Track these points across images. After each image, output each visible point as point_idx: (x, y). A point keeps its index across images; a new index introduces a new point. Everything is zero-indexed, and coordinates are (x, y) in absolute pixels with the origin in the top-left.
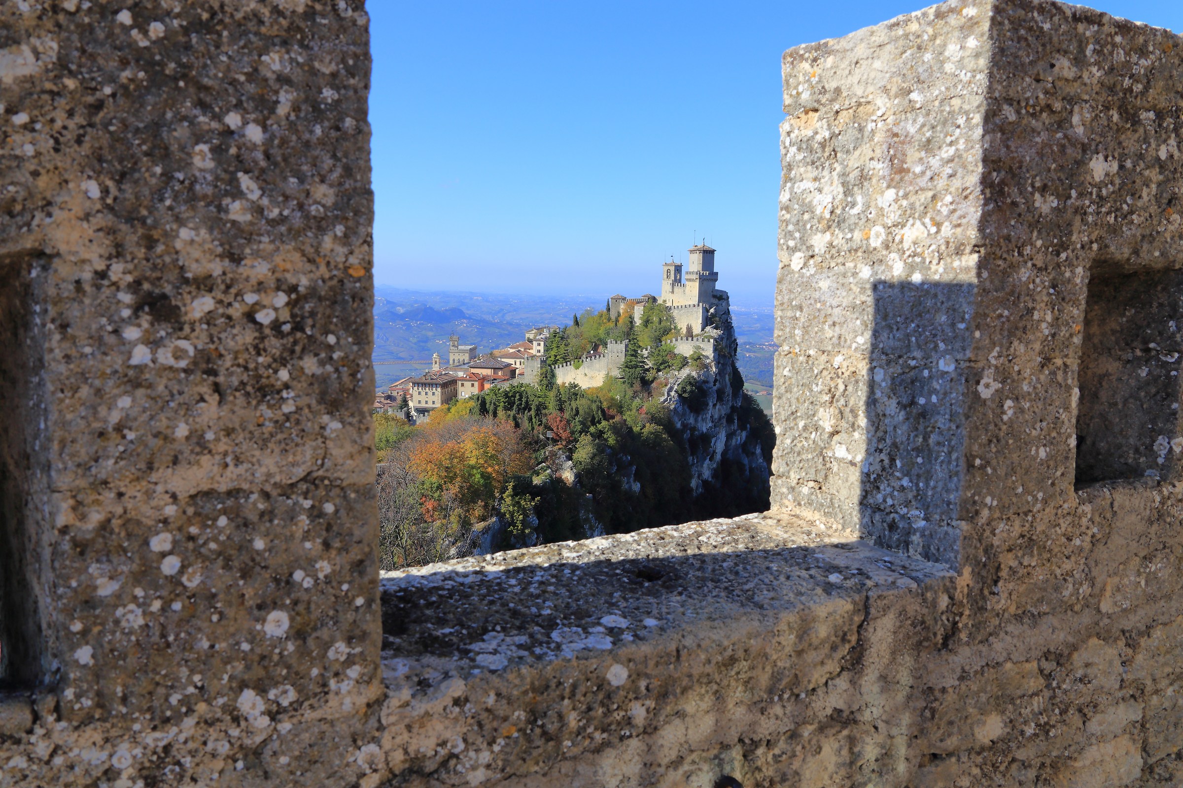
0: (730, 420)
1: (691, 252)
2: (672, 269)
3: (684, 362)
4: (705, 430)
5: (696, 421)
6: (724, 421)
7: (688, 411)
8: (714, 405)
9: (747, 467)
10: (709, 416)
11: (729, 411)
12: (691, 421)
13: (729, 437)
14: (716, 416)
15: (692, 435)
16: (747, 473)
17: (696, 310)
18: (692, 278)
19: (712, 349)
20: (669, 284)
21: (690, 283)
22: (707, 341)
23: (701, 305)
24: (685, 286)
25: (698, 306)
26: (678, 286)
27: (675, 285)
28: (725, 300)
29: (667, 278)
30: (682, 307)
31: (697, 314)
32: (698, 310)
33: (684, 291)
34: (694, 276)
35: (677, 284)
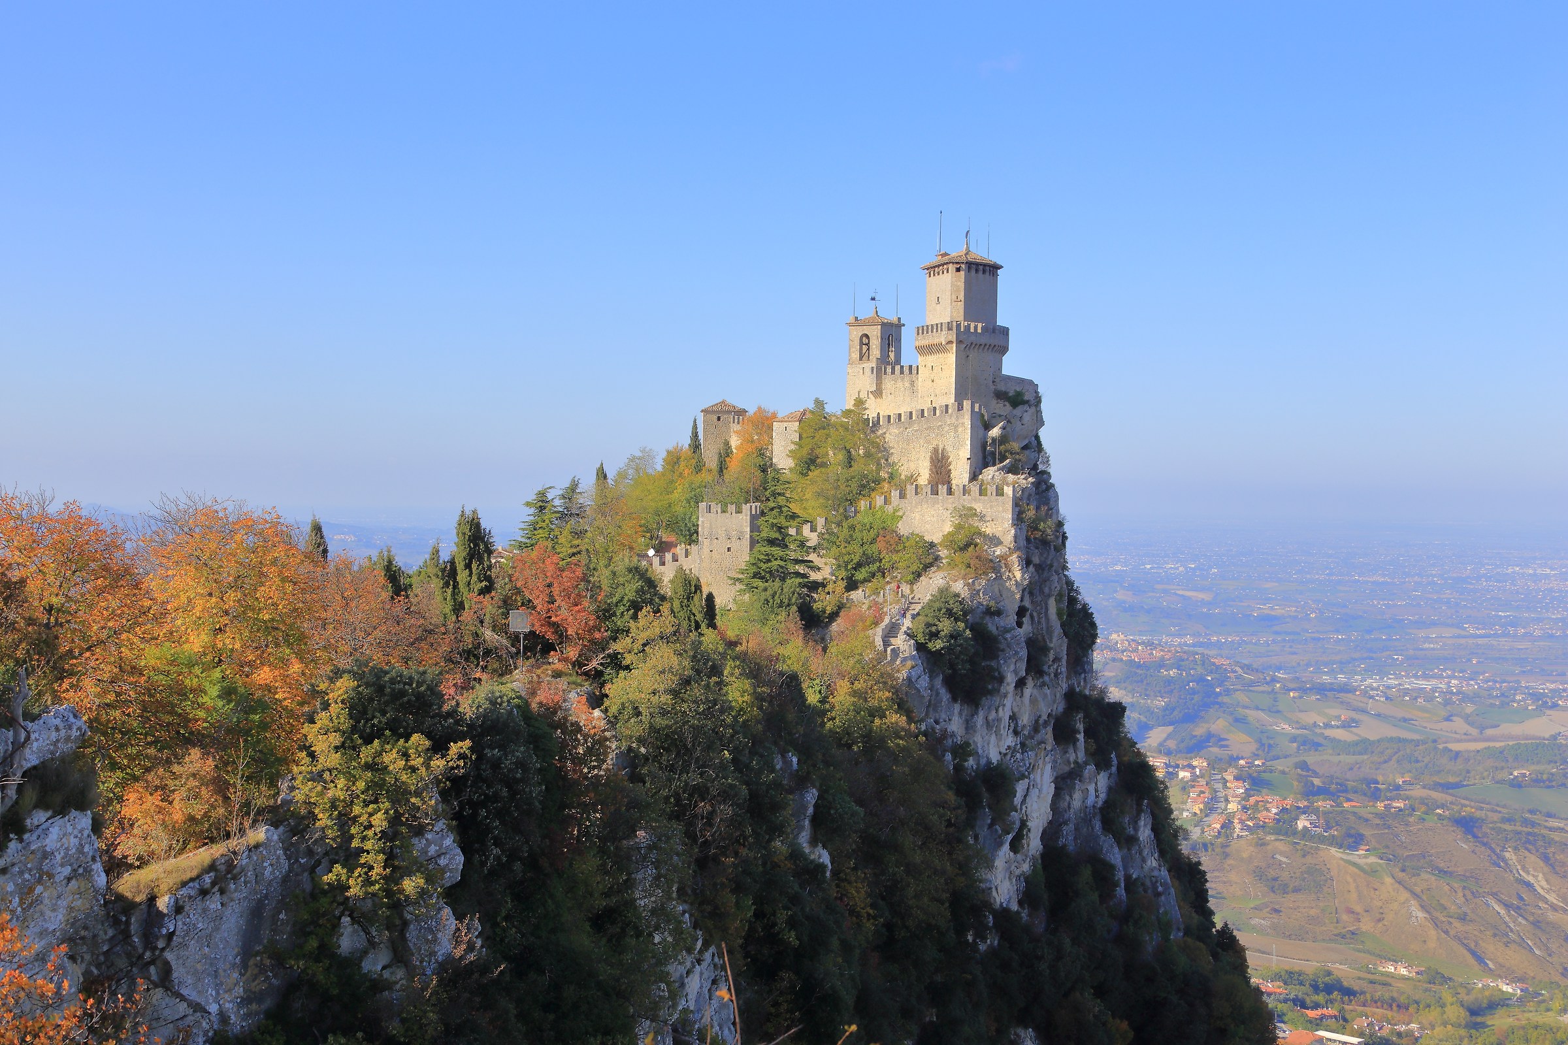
0: (1063, 734)
1: (932, 269)
2: (875, 333)
3: (927, 557)
4: (995, 758)
5: (969, 726)
6: (1048, 734)
7: (945, 695)
8: (1020, 684)
9: (1120, 875)
10: (1005, 714)
11: (1060, 707)
12: (956, 726)
13: (1064, 782)
14: (1025, 719)
15: (958, 768)
16: (1121, 891)
17: (953, 420)
18: (936, 341)
19: (1010, 516)
20: (868, 371)
21: (931, 359)
22: (994, 494)
23: (967, 404)
24: (914, 372)
25: (960, 408)
26: (893, 372)
27: (885, 373)
28: (1030, 406)
29: (861, 359)
30: (911, 417)
31: (956, 431)
32: (961, 421)
33: (912, 383)
34: (942, 337)
35: (889, 370)
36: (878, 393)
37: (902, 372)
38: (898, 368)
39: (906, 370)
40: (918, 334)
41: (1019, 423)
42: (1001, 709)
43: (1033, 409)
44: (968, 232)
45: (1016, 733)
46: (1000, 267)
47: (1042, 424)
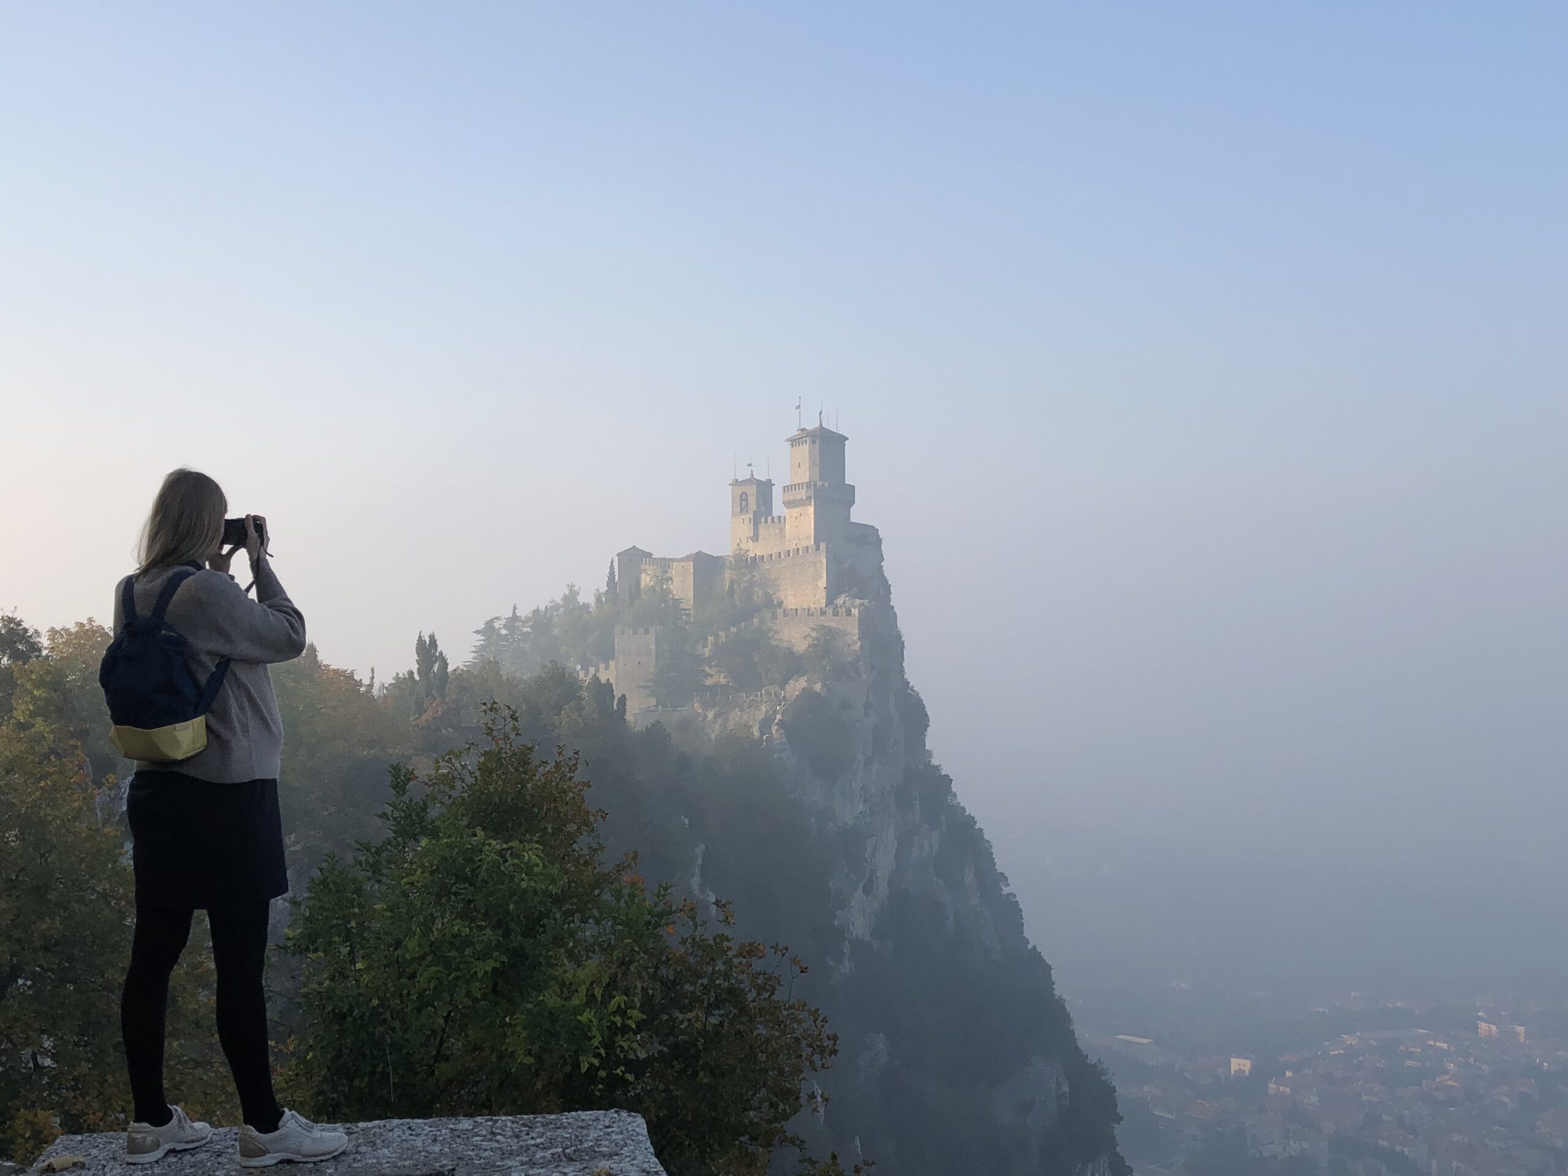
0: (903, 801)
1: (792, 442)
2: (752, 491)
3: (794, 664)
4: (850, 821)
5: (829, 795)
6: (891, 801)
8: (868, 762)
9: (950, 911)
10: (856, 786)
11: (899, 780)
12: (819, 795)
13: (905, 839)
14: (873, 790)
15: (821, 828)
16: (950, 923)
17: (812, 558)
18: (798, 497)
19: (857, 631)
20: (747, 521)
21: (795, 511)
22: (844, 614)
23: (823, 545)
24: (782, 521)
25: (818, 548)
28: (873, 546)
29: (741, 512)
30: (780, 556)
31: (815, 567)
32: (818, 559)
33: (781, 530)
34: (802, 494)
35: (763, 520)
36: (755, 538)
37: (773, 521)
38: (769, 518)
39: (776, 520)
40: (784, 491)
41: (865, 558)
42: (853, 783)
43: (875, 548)
45: (865, 801)
46: (847, 439)
47: (883, 558)
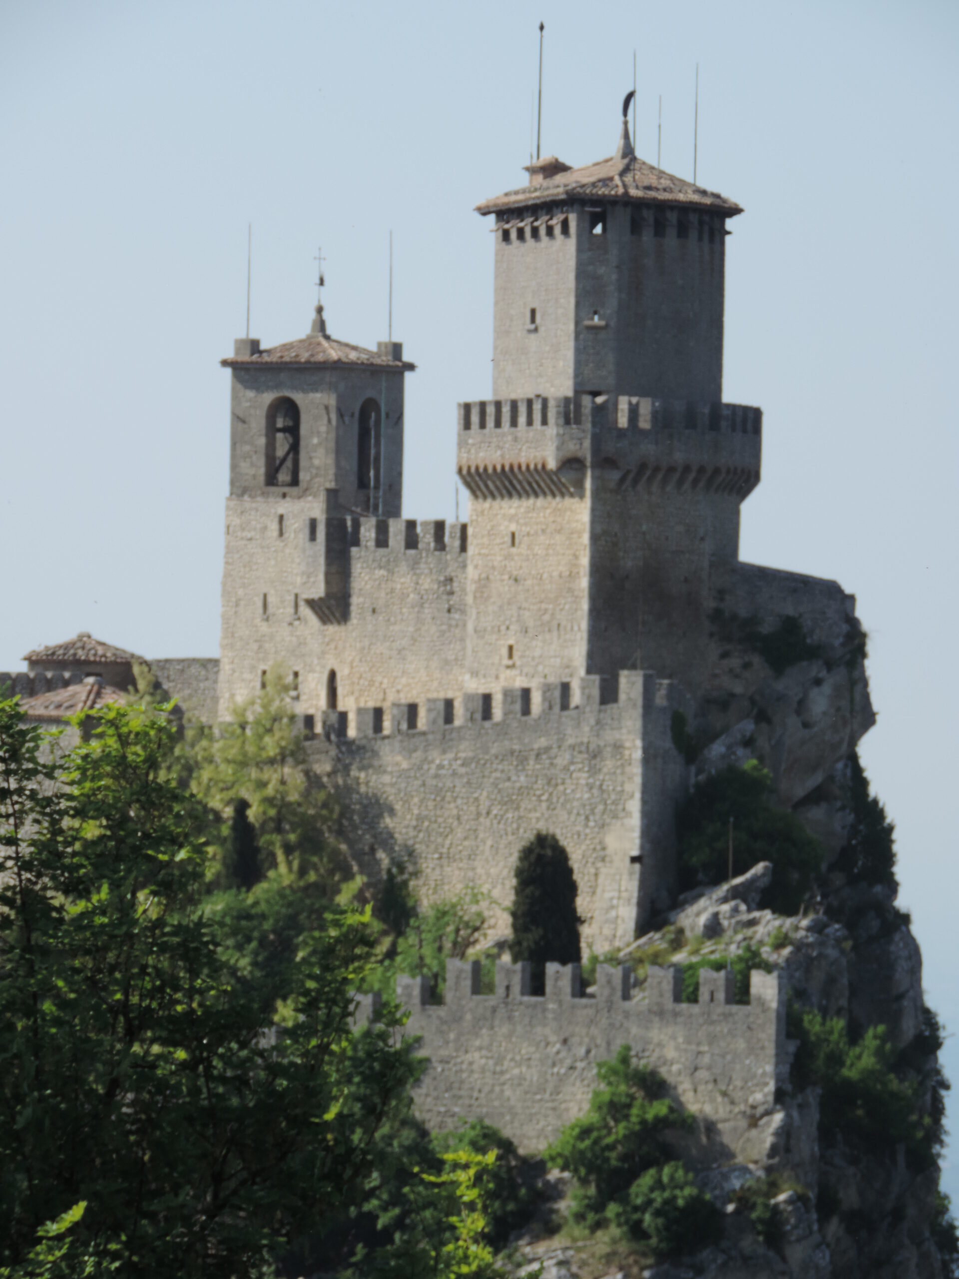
2: (317, 394)
17: (585, 733)
18: (526, 456)
19: (769, 1068)
20: (297, 527)
21: (510, 513)
22: (721, 996)
23: (630, 685)
24: (451, 540)
26: (382, 541)
27: (356, 542)
28: (829, 666)
29: (271, 479)
32: (610, 736)
33: (446, 581)
36: (333, 605)
37: (412, 541)
38: (396, 529)
39: (427, 539)
40: (467, 425)
41: (793, 722)
43: (839, 676)
44: (630, 96)
46: (735, 211)
47: (868, 719)
